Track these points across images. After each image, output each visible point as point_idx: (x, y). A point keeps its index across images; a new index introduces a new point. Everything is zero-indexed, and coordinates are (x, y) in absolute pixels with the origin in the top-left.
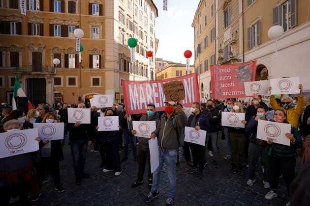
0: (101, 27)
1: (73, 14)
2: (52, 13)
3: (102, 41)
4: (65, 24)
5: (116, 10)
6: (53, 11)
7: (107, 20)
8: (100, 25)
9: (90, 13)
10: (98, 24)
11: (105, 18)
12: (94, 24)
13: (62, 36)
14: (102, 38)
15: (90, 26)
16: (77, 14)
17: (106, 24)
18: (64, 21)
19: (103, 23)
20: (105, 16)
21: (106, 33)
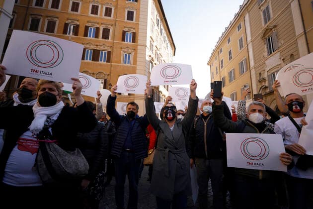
0: (133, 54)
1: (106, 40)
2: (86, 38)
3: (133, 67)
4: (98, 49)
5: (148, 40)
6: (87, 36)
7: (139, 47)
8: (132, 52)
9: (123, 40)
10: (130, 51)
11: (138, 45)
12: (126, 50)
13: (93, 60)
14: (134, 64)
15: (122, 52)
16: (110, 40)
17: (138, 51)
18: (97, 45)
19: (135, 50)
20: (137, 43)
21: (138, 59)
